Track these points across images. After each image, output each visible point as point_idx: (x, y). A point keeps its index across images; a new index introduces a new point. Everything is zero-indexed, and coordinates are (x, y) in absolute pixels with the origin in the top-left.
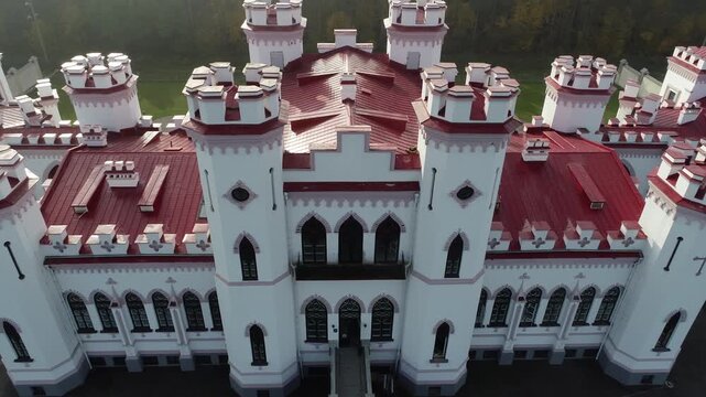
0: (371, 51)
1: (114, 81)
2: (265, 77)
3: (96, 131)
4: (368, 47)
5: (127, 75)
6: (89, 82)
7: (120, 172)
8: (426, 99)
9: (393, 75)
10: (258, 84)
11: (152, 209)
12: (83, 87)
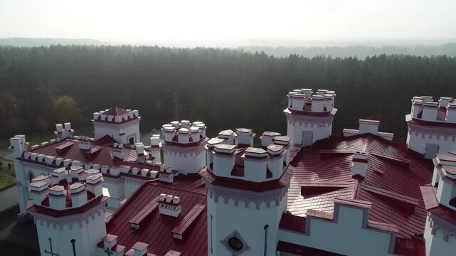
0: (391, 139)
1: (191, 139)
2: (275, 144)
3: (167, 171)
4: (389, 136)
5: (201, 137)
6: (175, 138)
7: (168, 203)
8: (437, 185)
9: (409, 161)
10: (265, 148)
11: (181, 237)
12: (171, 141)
